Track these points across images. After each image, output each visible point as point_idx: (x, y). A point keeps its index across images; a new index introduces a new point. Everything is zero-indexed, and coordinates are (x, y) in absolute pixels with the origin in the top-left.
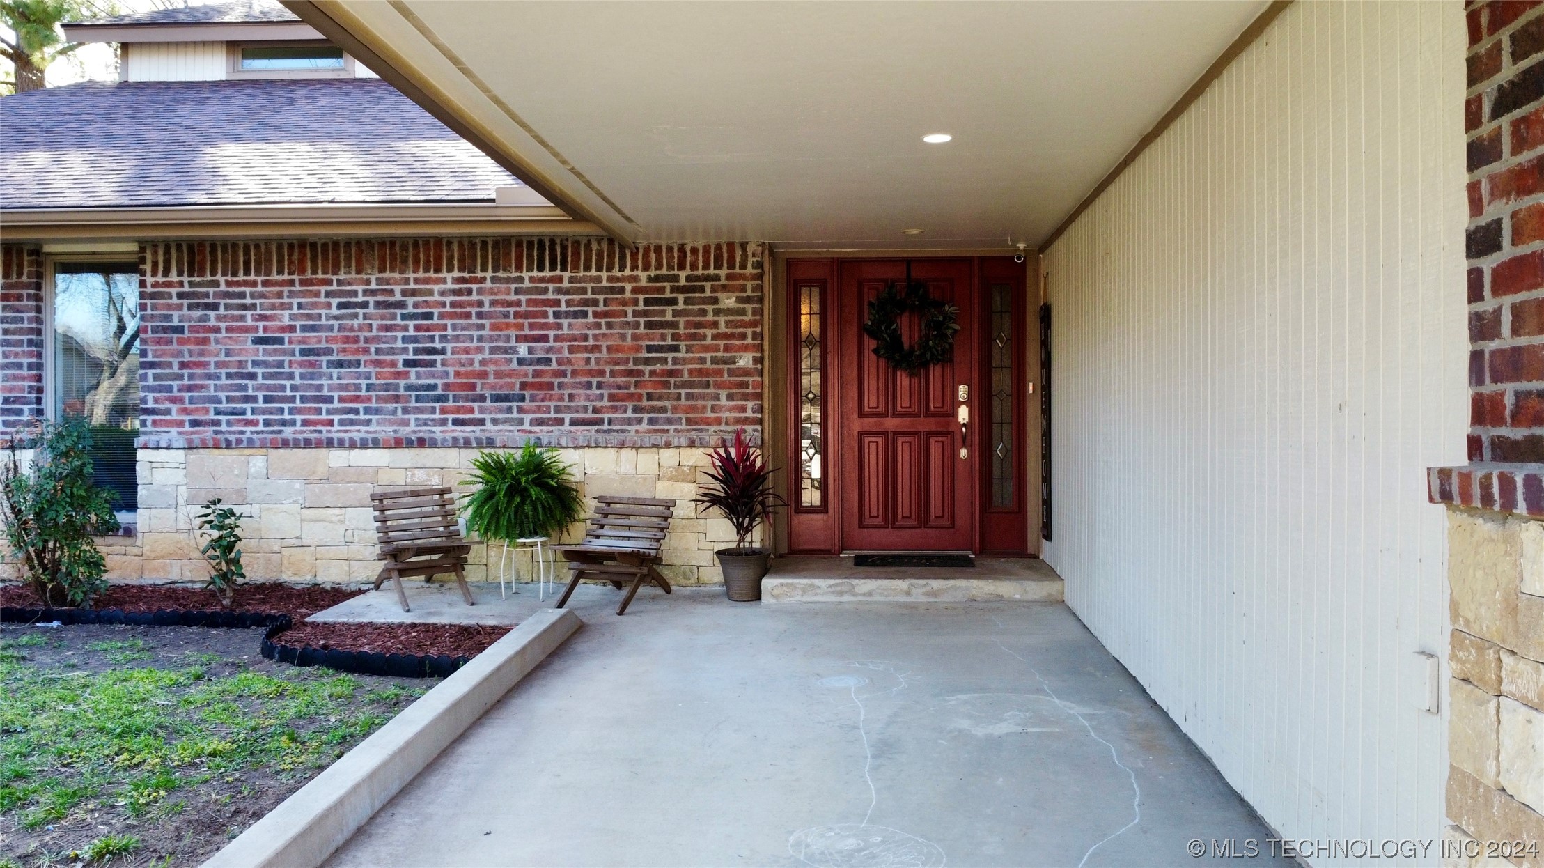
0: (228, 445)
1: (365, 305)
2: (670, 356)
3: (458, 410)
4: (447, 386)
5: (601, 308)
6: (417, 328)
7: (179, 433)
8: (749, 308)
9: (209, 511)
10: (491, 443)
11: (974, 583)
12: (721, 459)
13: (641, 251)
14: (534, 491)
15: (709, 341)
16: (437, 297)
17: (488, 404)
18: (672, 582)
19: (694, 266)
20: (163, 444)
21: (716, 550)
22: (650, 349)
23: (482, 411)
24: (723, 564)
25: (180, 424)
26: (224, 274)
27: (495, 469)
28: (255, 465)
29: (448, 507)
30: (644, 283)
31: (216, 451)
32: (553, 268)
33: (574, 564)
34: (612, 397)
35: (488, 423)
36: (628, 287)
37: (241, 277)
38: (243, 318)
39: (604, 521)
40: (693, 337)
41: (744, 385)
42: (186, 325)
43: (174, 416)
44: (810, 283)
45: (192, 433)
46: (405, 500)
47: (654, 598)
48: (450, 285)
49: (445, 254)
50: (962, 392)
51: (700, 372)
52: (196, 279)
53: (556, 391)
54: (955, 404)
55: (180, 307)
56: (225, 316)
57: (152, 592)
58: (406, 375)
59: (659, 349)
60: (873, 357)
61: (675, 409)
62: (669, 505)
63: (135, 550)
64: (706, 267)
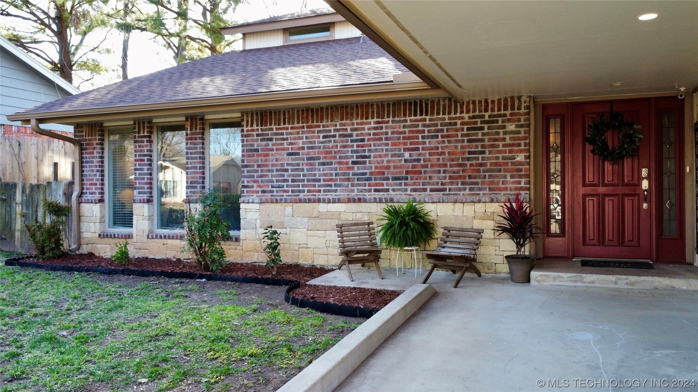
0: (277, 202)
1: (334, 136)
2: (480, 156)
3: (376, 185)
4: (371, 173)
5: (445, 133)
6: (358, 146)
7: (257, 196)
8: (522, 130)
9: (267, 231)
10: (392, 200)
11: (657, 279)
12: (508, 208)
13: (465, 103)
14: (412, 224)
15: (501, 148)
16: (367, 131)
17: (390, 181)
18: (482, 271)
19: (493, 110)
20: (251, 201)
21: (505, 255)
22: (470, 153)
23: (387, 185)
24: (509, 263)
25: (257, 192)
26: (275, 125)
27: (394, 213)
28: (287, 210)
29: (371, 231)
30: (466, 120)
31: (272, 204)
32: (421, 114)
33: (432, 261)
34: (451, 178)
35: (390, 190)
36: (459, 122)
37: (282, 126)
38: (283, 144)
39: (447, 239)
40: (493, 146)
41: (521, 170)
42: (260, 148)
43: (255, 189)
44: (555, 116)
45: (262, 196)
46: (352, 227)
47: (472, 279)
48: (373, 125)
49: (370, 110)
50: (644, 172)
51: (496, 164)
52: (264, 128)
53: (423, 175)
54: (640, 179)
55: (257, 140)
56: (276, 144)
57: (246, 266)
58: (353, 168)
59: (475, 153)
60: (591, 155)
61: (483, 183)
62: (480, 232)
63: (240, 248)
64: (499, 110)
